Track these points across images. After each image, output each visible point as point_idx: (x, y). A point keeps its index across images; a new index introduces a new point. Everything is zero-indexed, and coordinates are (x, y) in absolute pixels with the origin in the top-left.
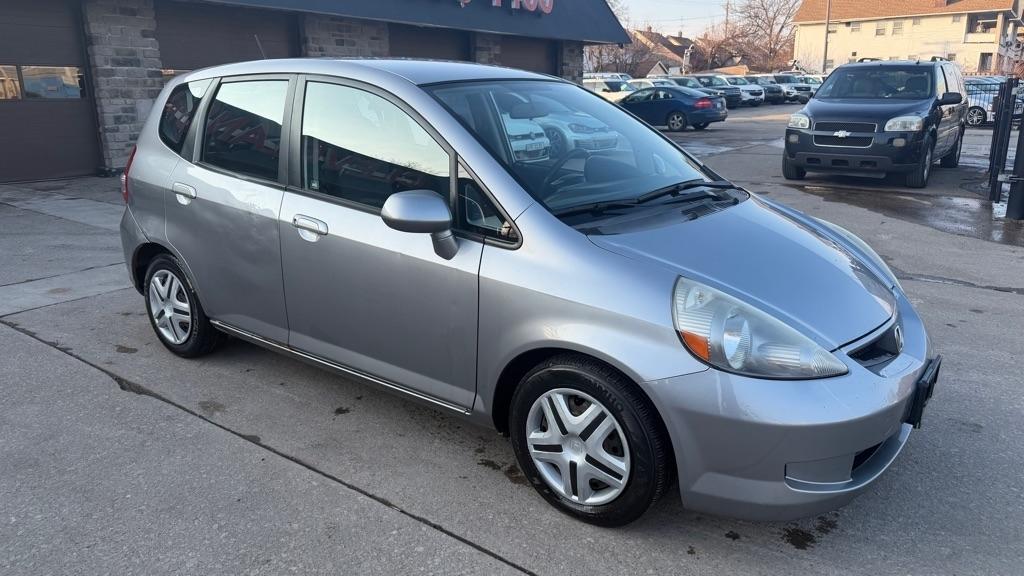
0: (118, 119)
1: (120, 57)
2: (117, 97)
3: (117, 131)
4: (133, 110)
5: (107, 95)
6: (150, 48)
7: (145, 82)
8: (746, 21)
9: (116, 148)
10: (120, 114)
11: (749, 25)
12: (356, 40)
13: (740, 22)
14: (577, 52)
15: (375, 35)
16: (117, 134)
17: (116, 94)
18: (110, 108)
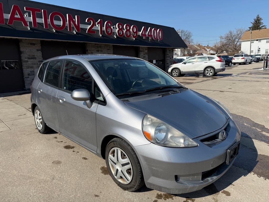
0: (29, 74)
1: (30, 57)
2: (29, 68)
3: (29, 78)
4: (34, 72)
5: (26, 68)
6: (39, 54)
7: (37, 64)
8: (226, 41)
9: (28, 82)
10: (30, 73)
11: (227, 42)
12: (103, 50)
13: (225, 41)
14: (171, 51)
15: (109, 48)
16: (28, 79)
17: (28, 67)
18: (26, 71)
